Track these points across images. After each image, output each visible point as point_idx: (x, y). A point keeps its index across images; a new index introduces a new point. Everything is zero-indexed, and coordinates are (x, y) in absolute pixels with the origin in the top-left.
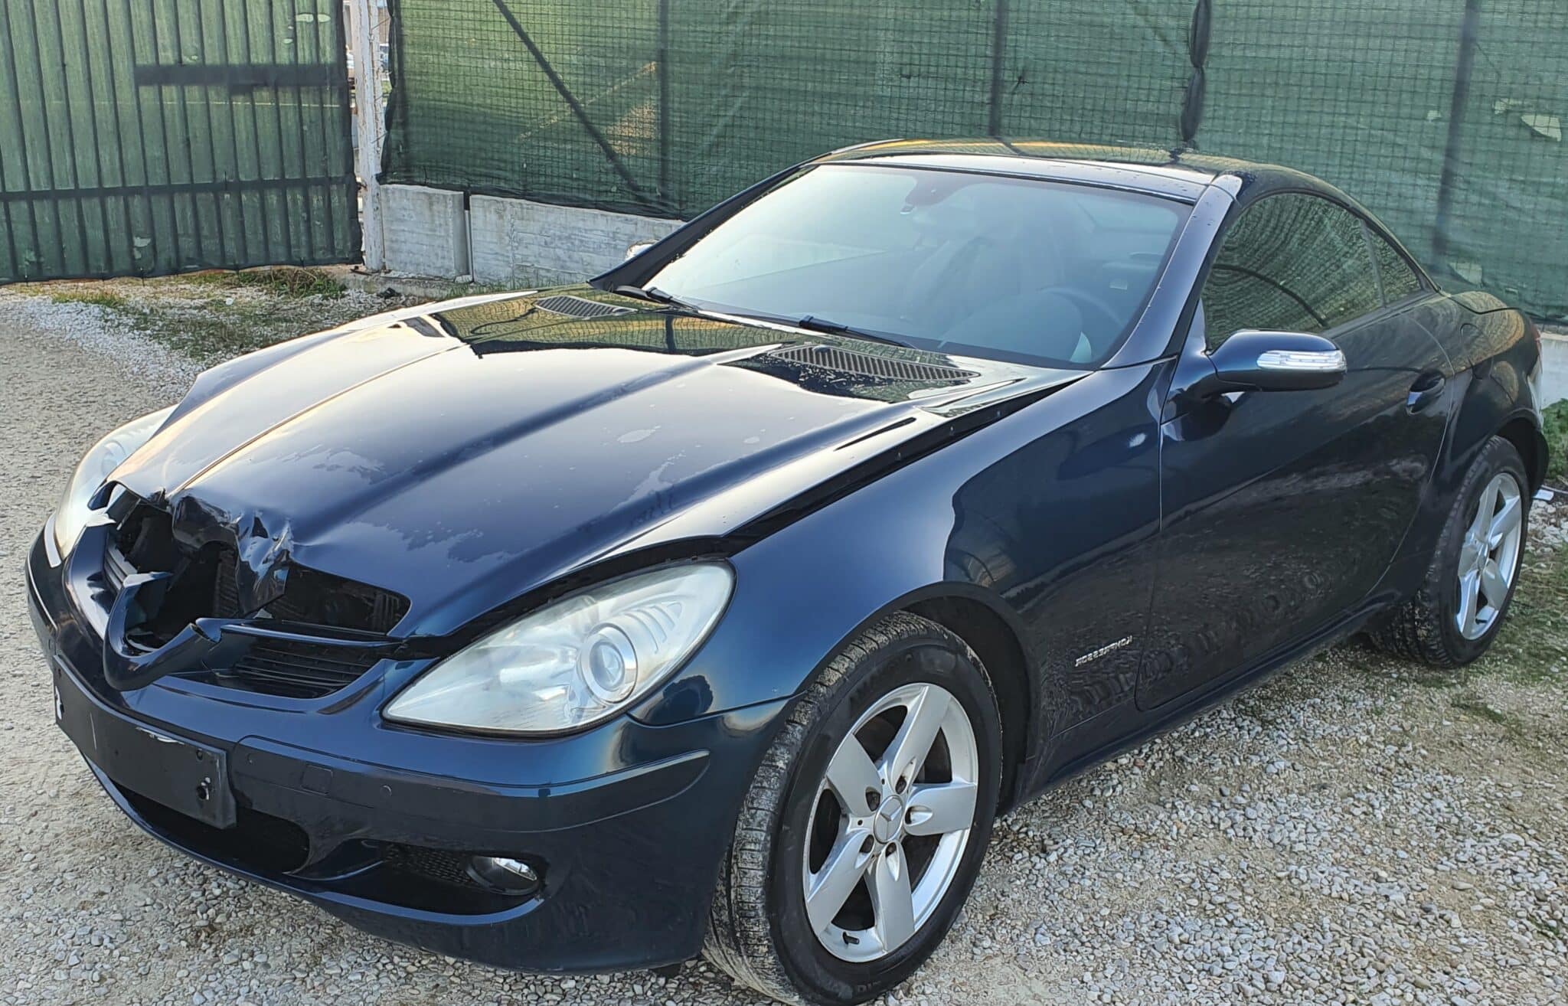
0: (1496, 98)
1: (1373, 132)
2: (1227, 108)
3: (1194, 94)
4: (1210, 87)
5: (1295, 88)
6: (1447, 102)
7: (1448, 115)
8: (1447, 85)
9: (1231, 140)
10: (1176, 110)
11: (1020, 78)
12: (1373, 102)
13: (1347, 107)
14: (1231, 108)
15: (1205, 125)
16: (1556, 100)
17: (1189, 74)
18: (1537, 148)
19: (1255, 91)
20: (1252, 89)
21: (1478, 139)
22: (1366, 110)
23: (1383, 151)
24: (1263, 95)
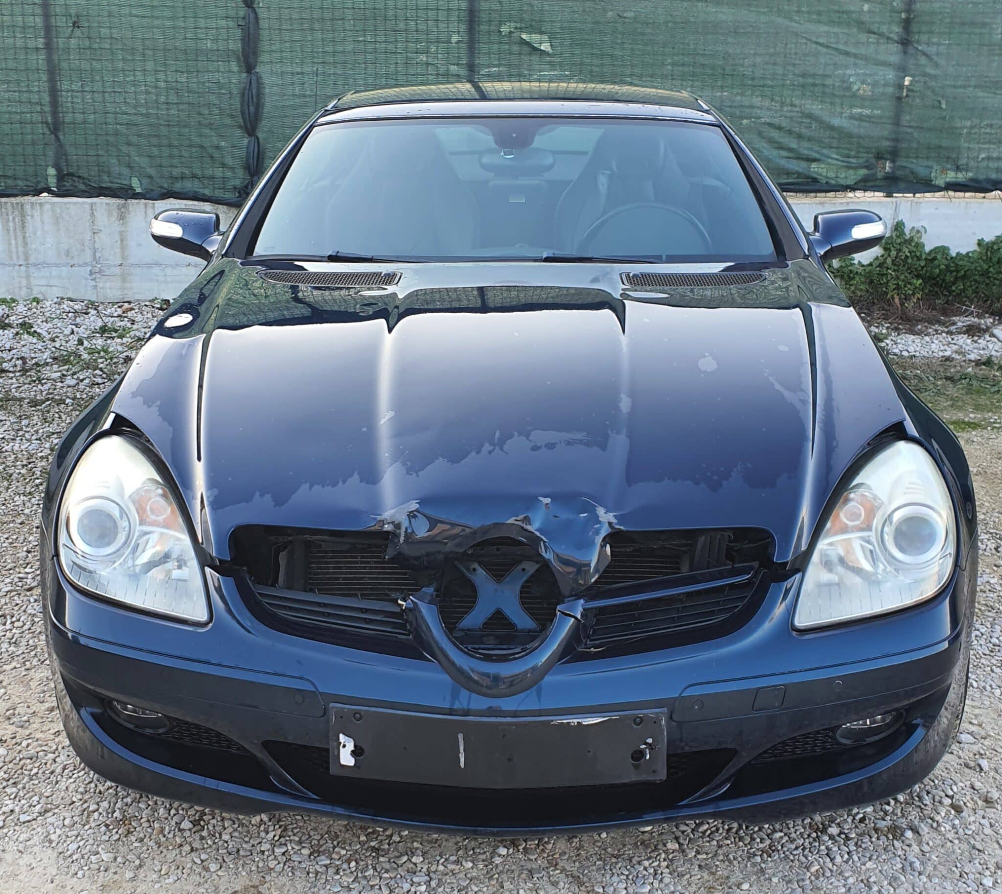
0: (501, 23)
1: (410, 55)
2: (283, 41)
3: (252, 31)
4: (264, 24)
5: (340, 22)
6: (463, 27)
7: (466, 37)
8: (463, 14)
9: (289, 70)
10: (236, 45)
11: (74, 23)
12: (406, 30)
13: (385, 35)
14: (286, 42)
15: (264, 57)
16: (544, 21)
17: (242, 13)
18: (535, 58)
19: (306, 26)
20: (302, 24)
21: (492, 55)
22: (401, 37)
23: (419, 71)
24: (312, 29)
